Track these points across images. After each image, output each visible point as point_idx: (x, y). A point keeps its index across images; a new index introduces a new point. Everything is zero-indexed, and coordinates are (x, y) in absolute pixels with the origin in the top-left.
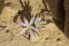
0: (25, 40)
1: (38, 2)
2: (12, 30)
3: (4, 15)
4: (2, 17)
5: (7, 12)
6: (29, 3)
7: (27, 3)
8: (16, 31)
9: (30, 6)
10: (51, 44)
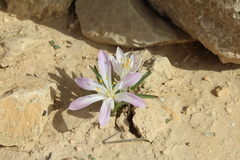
0: (131, 149)
1: (84, 55)
2: (74, 153)
3: (20, 124)
4: (18, 137)
5: (21, 109)
6: (62, 71)
7: (58, 74)
8: (85, 147)
9: (71, 76)
10: (207, 112)
